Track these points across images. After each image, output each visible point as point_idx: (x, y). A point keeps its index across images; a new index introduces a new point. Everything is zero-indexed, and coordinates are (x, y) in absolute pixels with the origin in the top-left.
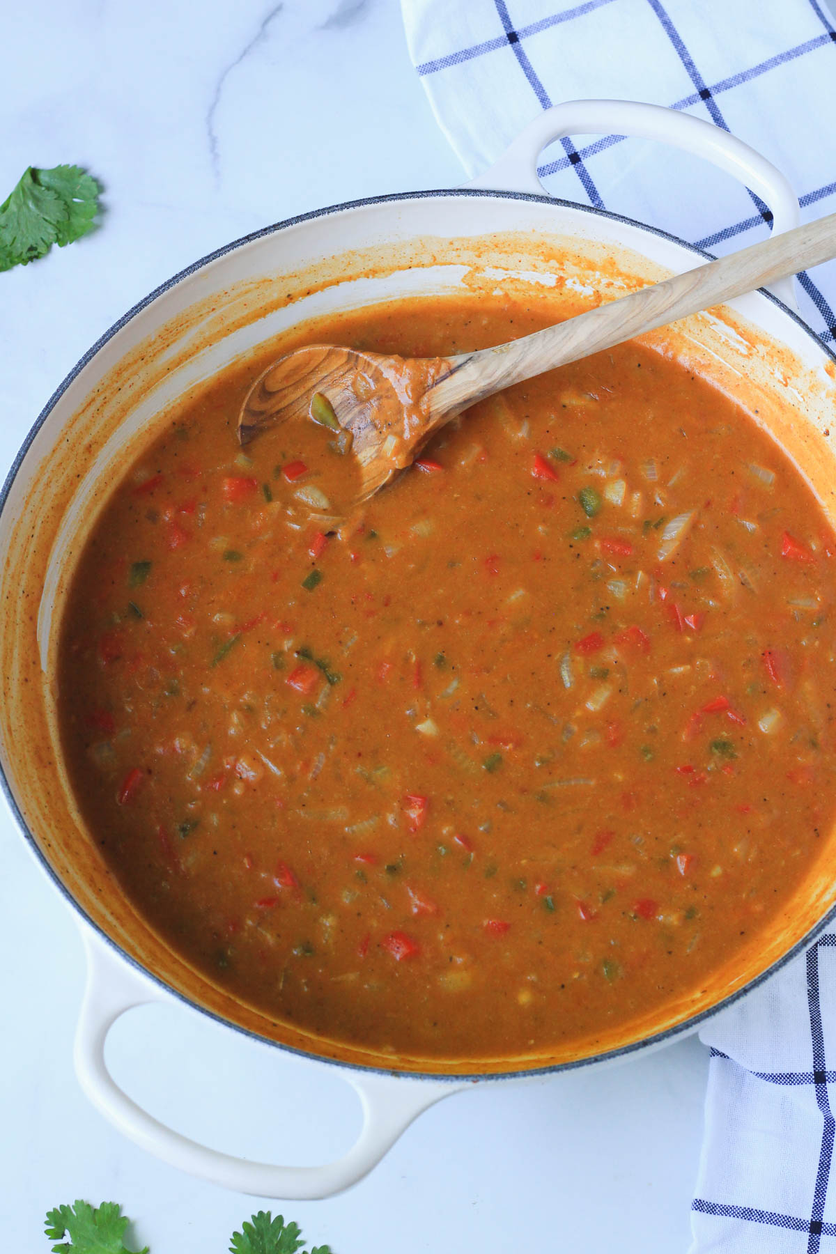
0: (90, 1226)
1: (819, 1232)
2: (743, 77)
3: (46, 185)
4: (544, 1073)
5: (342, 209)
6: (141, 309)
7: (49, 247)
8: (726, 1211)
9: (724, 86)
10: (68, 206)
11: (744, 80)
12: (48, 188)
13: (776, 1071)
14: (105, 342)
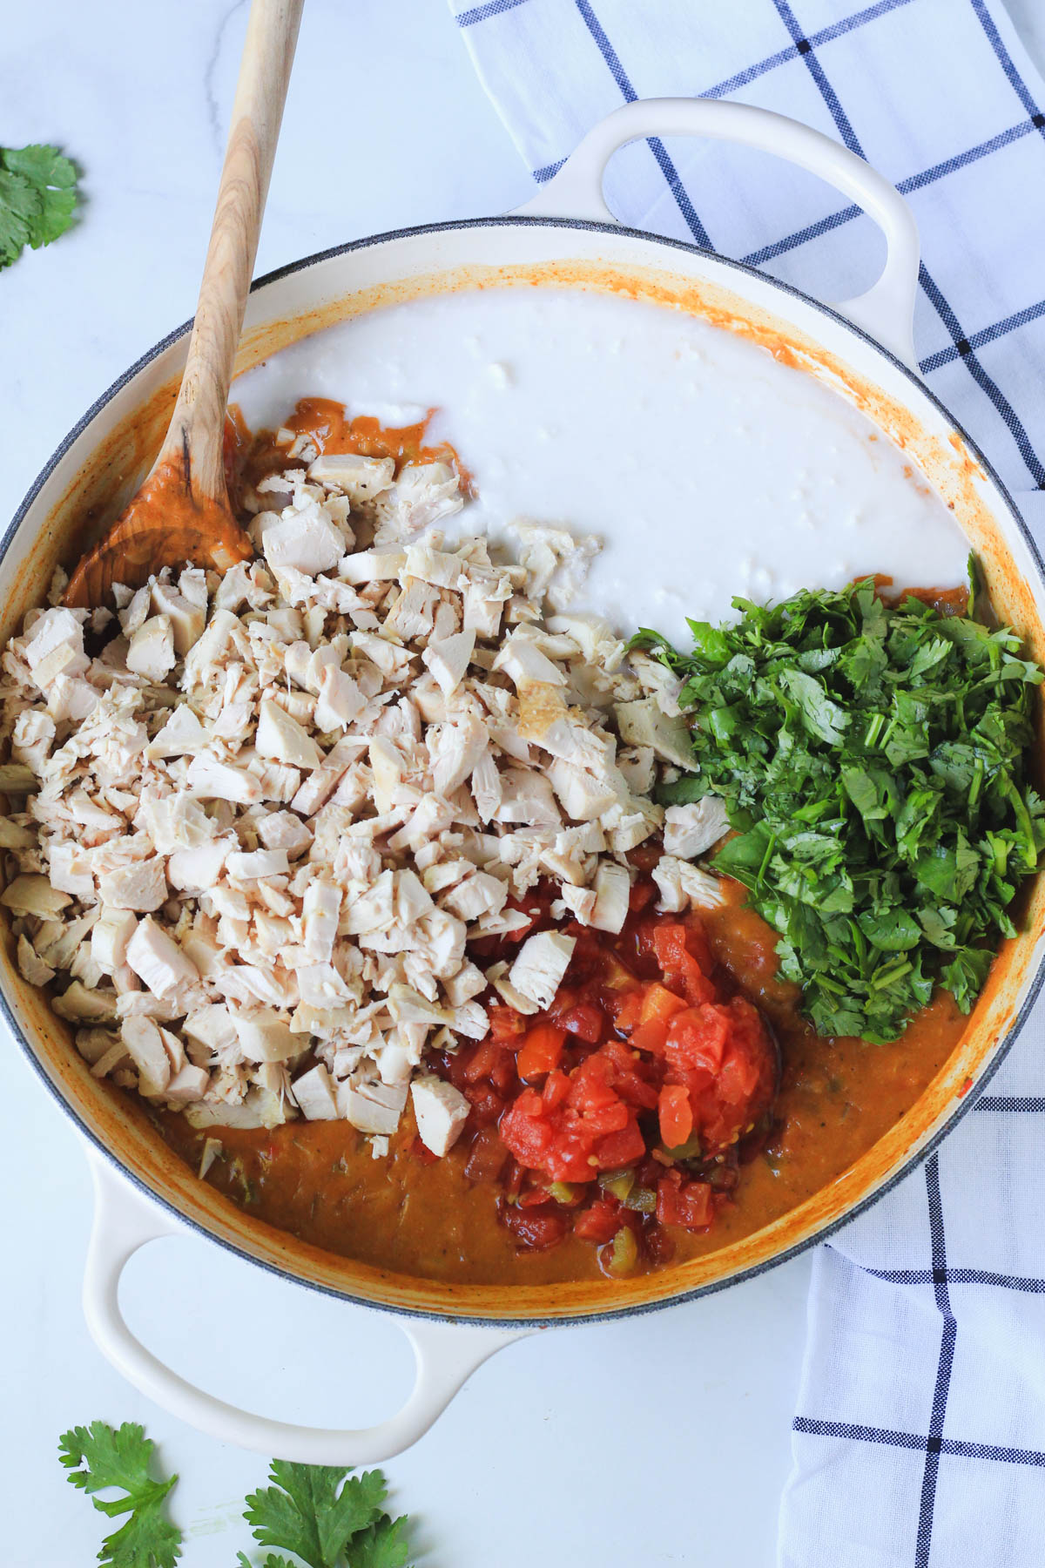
0: (110, 1453)
1: (938, 1450)
2: (849, 24)
3: (14, 169)
4: (621, 1316)
5: (368, 245)
6: (131, 377)
7: (20, 250)
8: (833, 1429)
9: (826, 36)
10: (42, 197)
11: (850, 27)
12: (16, 173)
13: (889, 1269)
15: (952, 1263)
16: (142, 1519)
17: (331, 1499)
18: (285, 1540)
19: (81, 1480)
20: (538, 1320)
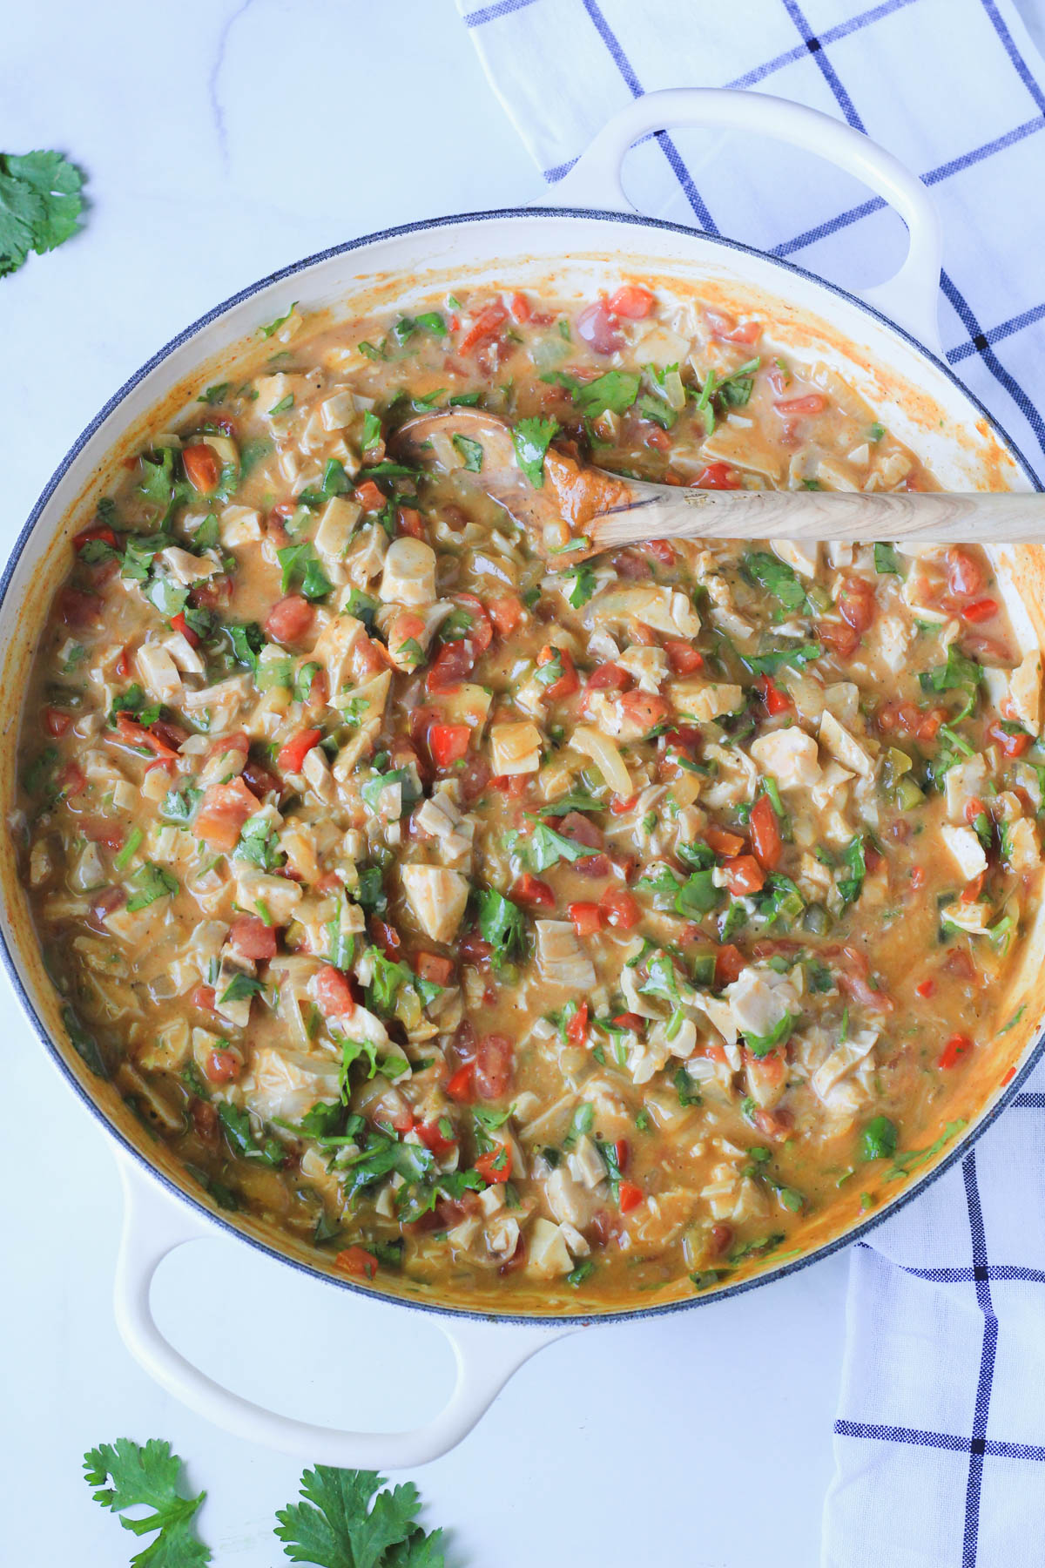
0: (137, 1471)
1: (982, 1452)
2: (859, 22)
3: (17, 175)
6: (148, 372)
7: (24, 256)
8: (875, 1432)
9: (836, 34)
10: (46, 203)
11: (860, 25)
12: (20, 180)
13: (930, 1267)
14: (106, 416)
15: (994, 1259)
16: (170, 1537)
17: (363, 1513)
18: (317, 1555)
19: (107, 1498)
20: (580, 1318)
